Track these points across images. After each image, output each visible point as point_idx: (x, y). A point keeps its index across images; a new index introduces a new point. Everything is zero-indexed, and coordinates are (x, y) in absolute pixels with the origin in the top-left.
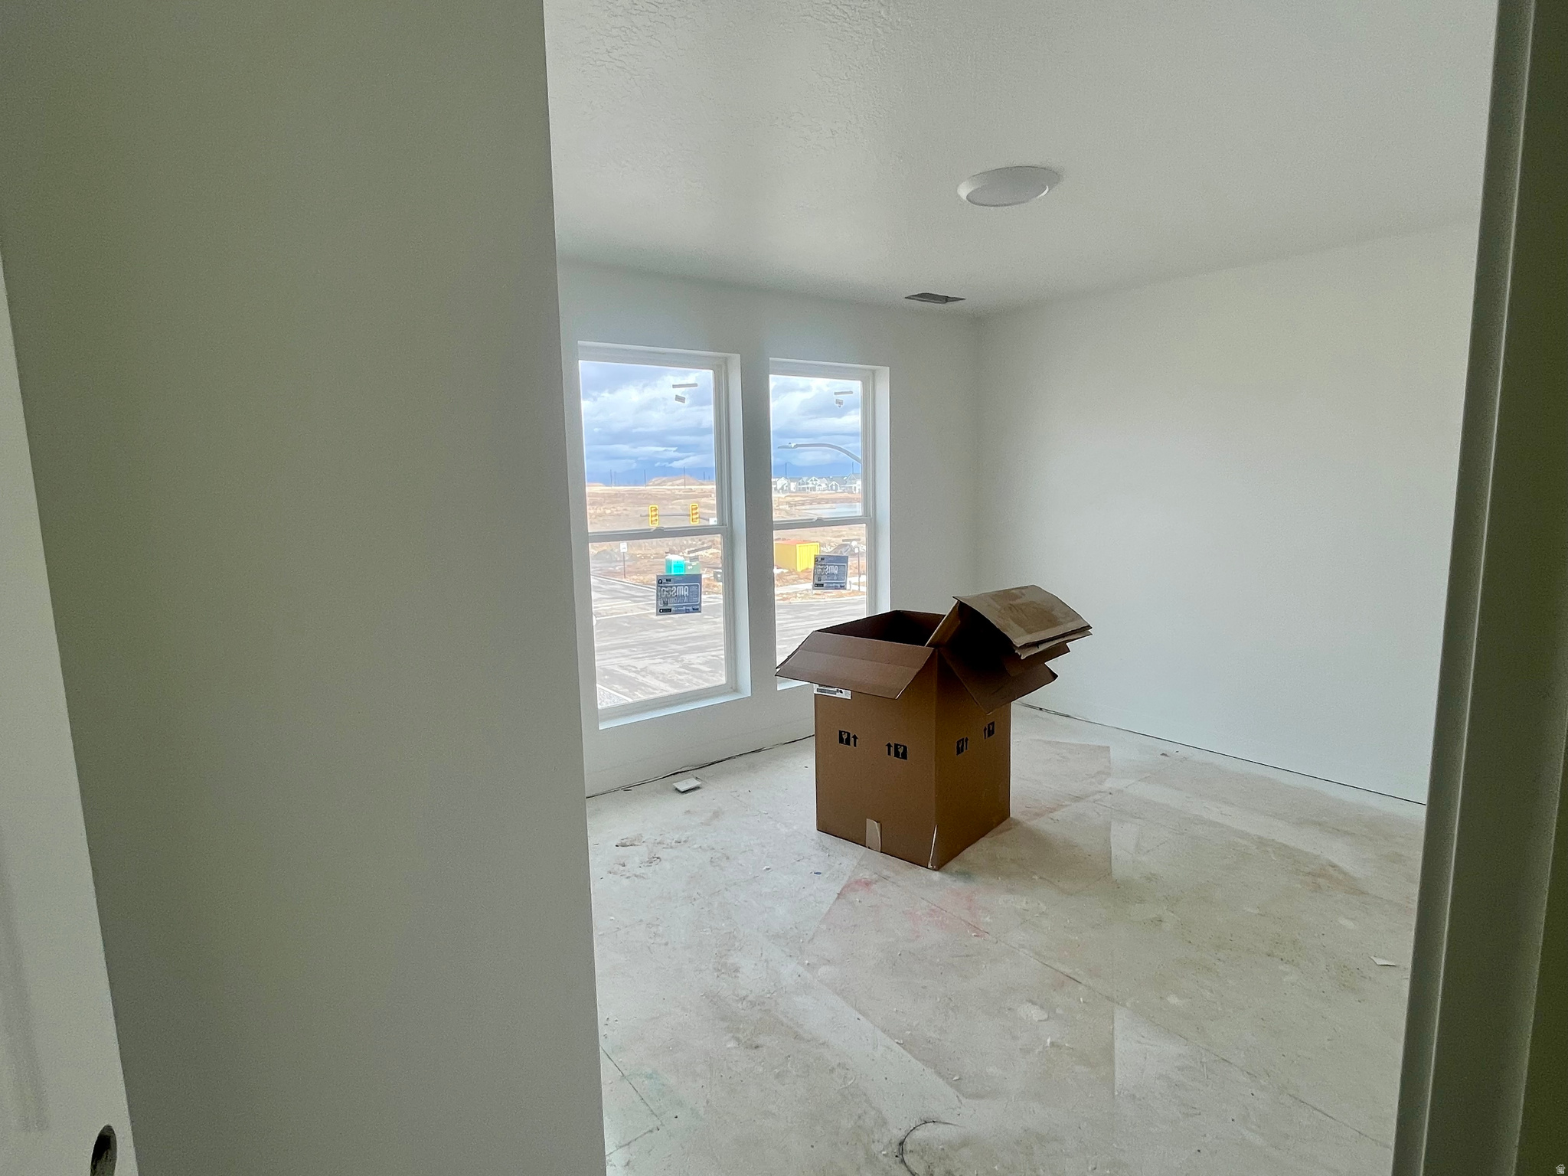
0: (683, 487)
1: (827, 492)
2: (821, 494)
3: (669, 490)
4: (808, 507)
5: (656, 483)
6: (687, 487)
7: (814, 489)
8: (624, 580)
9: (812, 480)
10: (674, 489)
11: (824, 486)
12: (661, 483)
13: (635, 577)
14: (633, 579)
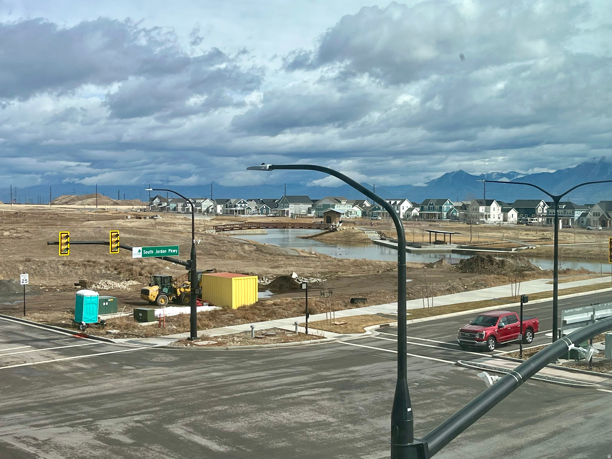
0: (95, 207)
1: (257, 215)
2: (250, 218)
3: (78, 209)
4: (237, 232)
5: (64, 201)
6: (99, 207)
7: (243, 212)
8: (24, 319)
9: (240, 203)
10: (84, 209)
11: (253, 209)
12: (69, 201)
13: (37, 315)
14: (35, 318)
